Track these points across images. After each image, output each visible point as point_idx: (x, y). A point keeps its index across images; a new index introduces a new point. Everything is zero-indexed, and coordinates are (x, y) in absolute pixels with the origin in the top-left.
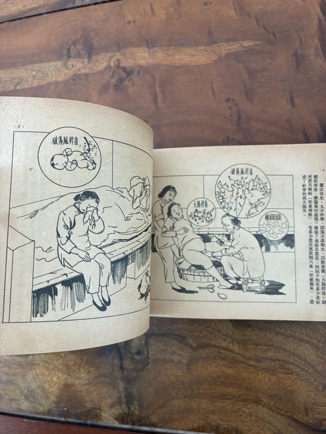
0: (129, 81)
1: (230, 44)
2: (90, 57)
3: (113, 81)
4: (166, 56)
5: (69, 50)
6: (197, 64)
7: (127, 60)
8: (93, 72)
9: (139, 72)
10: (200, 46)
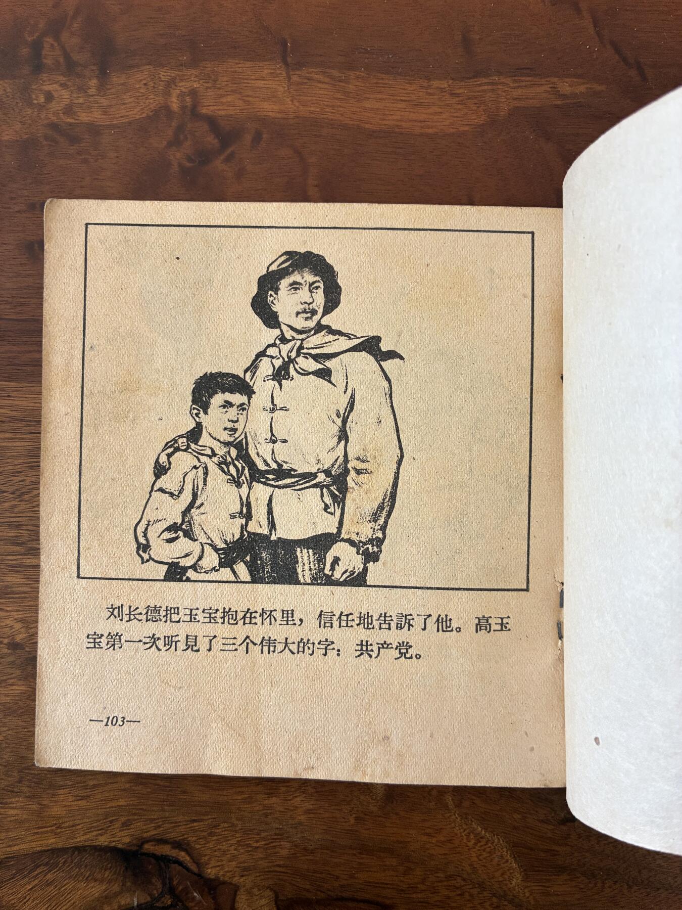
0: (228, 160)
1: (524, 84)
2: (103, 74)
3: (177, 156)
4: (339, 96)
5: (37, 47)
6: (430, 131)
7: (222, 96)
8: (115, 122)
9: (257, 138)
10: (440, 79)
